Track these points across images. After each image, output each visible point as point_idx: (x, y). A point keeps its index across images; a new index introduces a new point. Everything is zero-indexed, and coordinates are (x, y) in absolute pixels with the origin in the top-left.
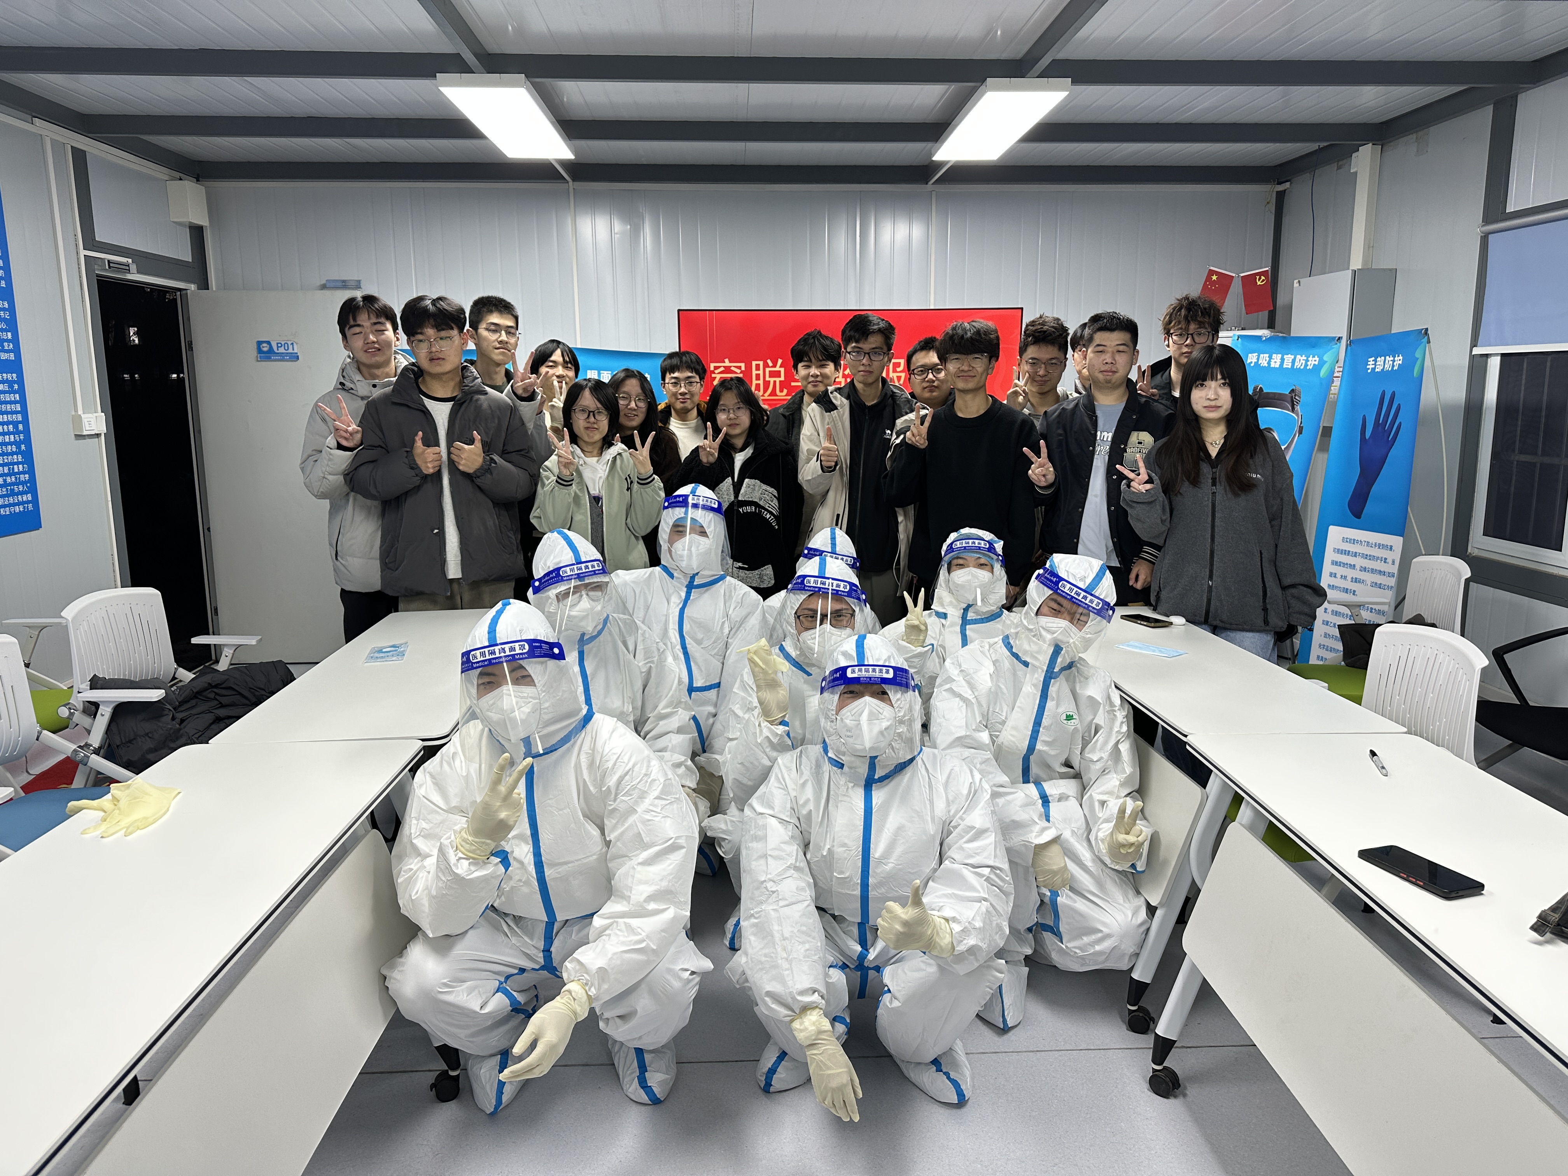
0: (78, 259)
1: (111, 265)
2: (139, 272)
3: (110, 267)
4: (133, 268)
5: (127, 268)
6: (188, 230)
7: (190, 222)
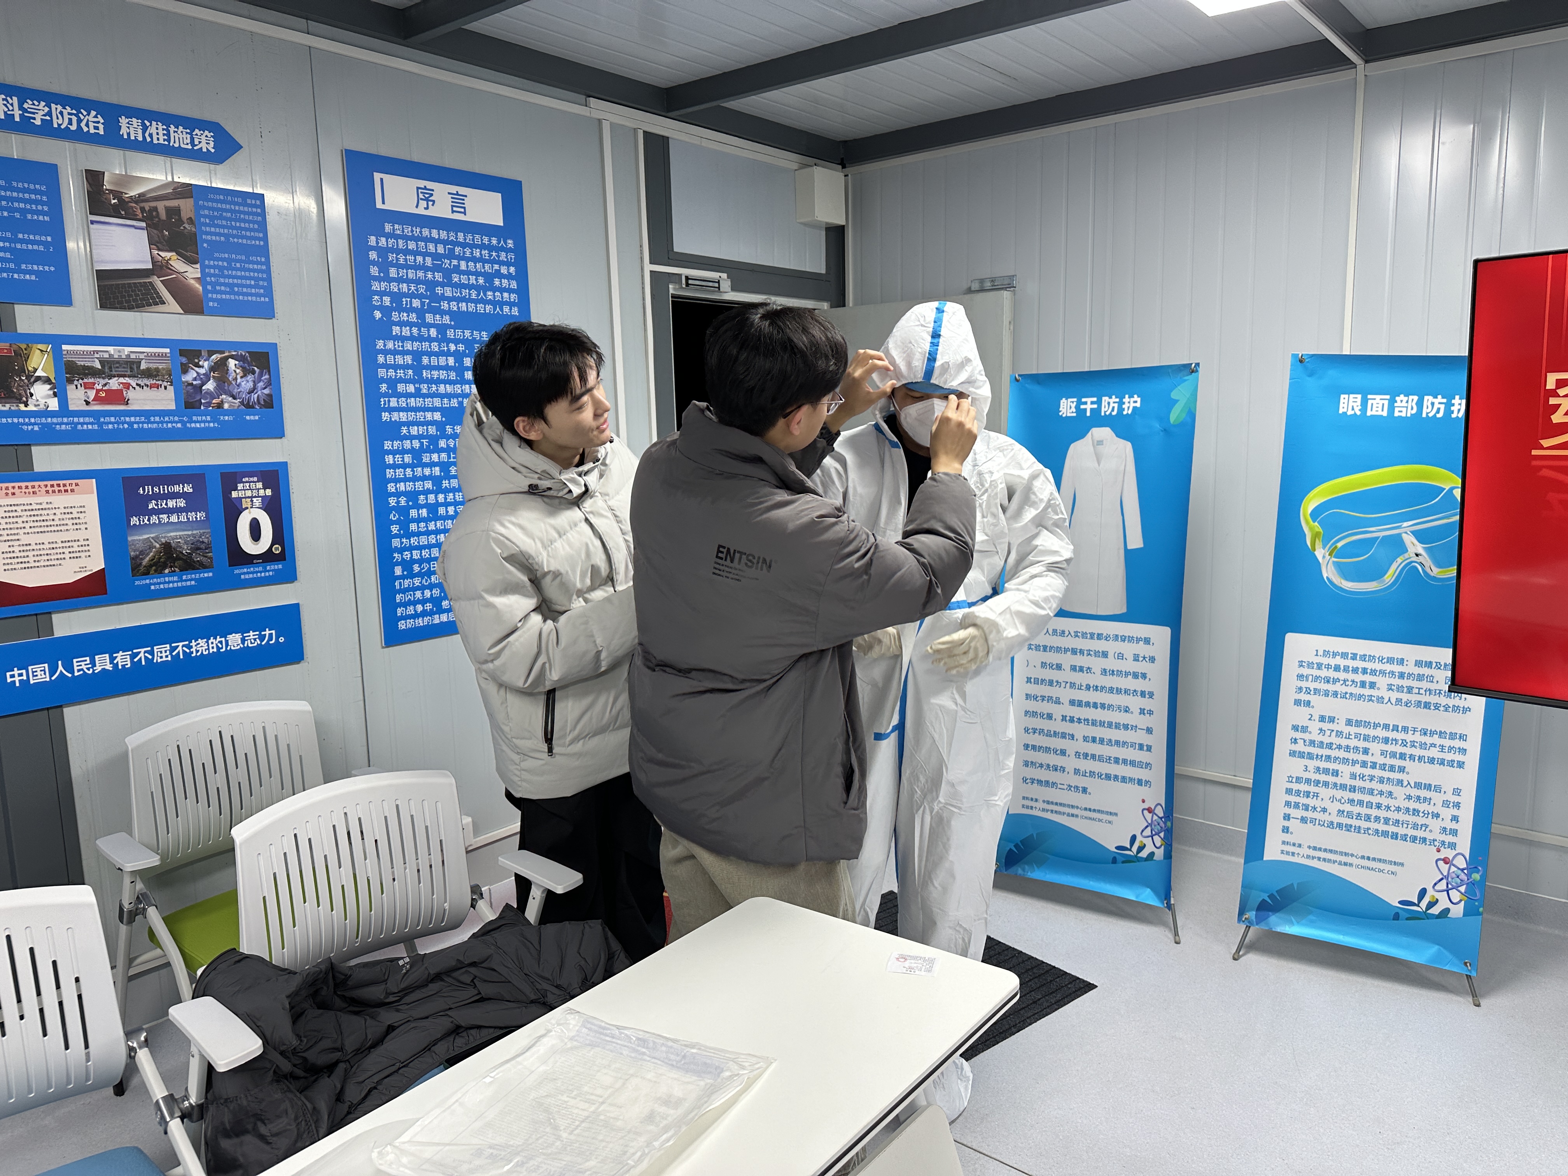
0: (643, 276)
1: (690, 282)
2: (733, 289)
3: (687, 284)
4: (726, 285)
5: (716, 285)
6: (824, 233)
7: (827, 223)
